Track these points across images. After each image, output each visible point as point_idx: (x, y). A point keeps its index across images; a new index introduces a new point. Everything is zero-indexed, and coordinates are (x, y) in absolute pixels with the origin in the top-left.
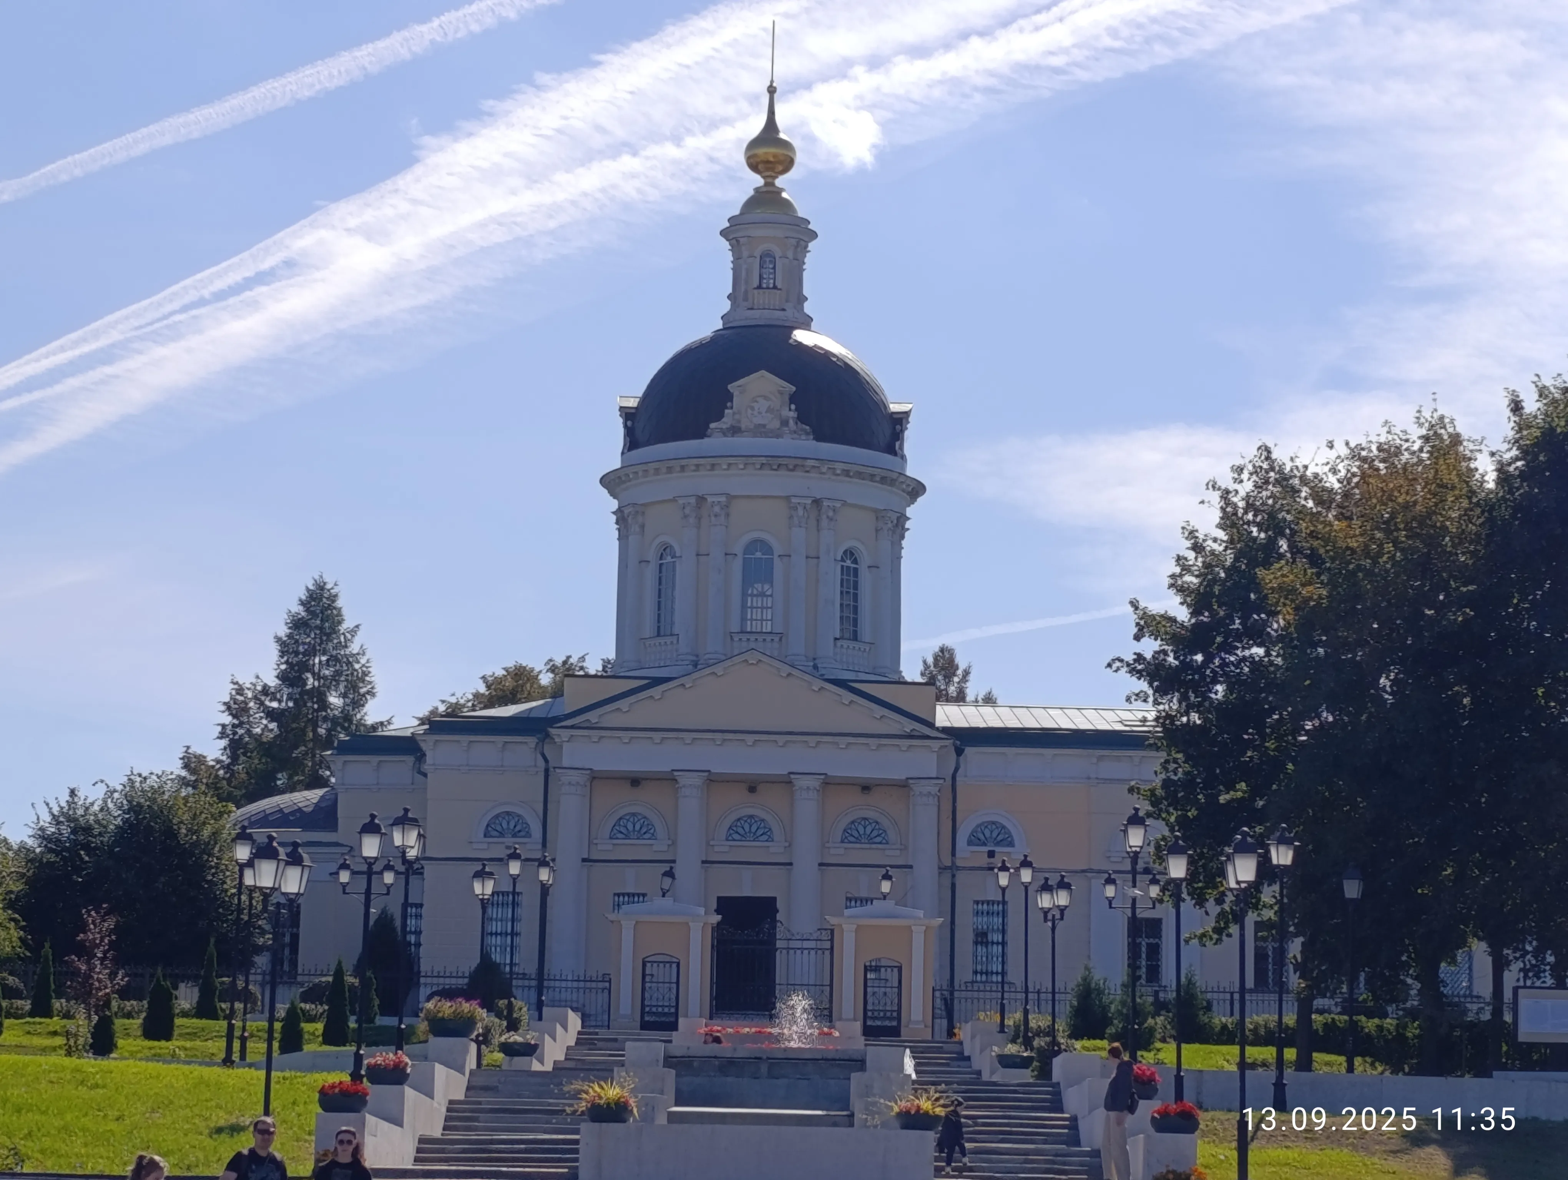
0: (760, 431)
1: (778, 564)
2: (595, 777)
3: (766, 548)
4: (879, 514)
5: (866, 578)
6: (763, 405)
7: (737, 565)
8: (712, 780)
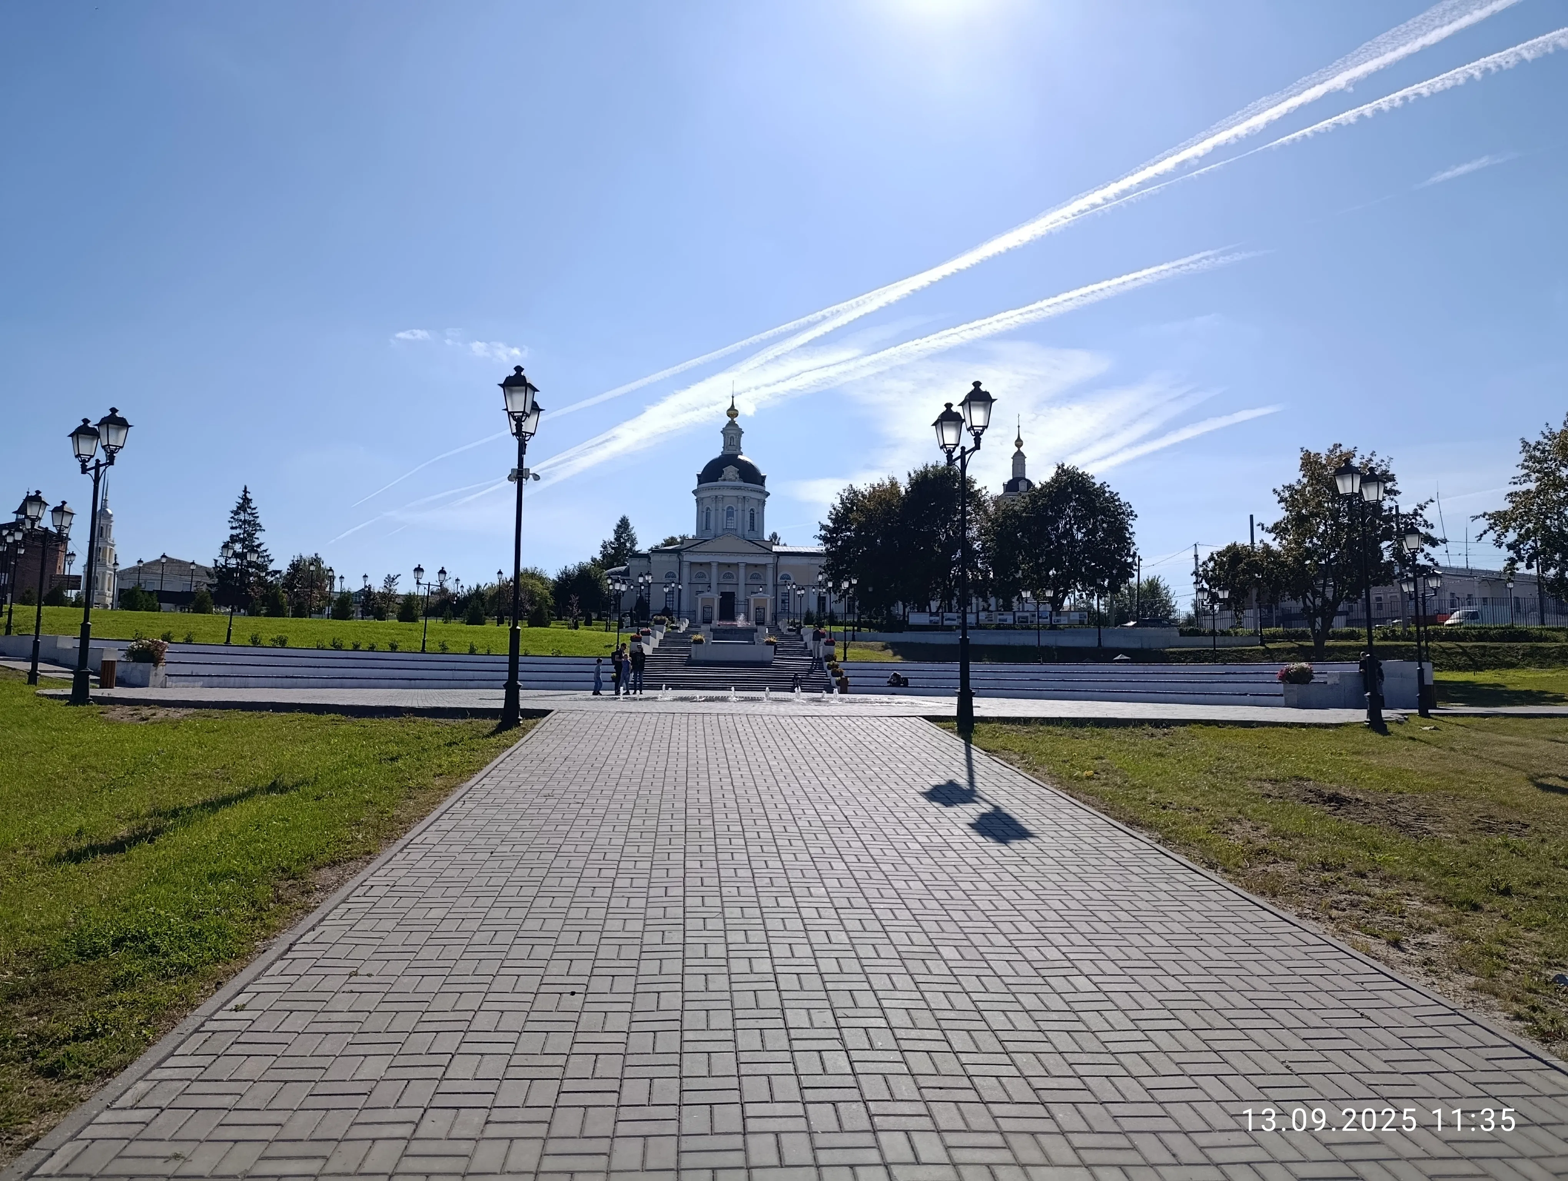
0: (731, 480)
1: (735, 512)
2: (691, 564)
3: (732, 508)
4: (759, 500)
5: (756, 516)
6: (731, 474)
7: (725, 513)
8: (719, 564)
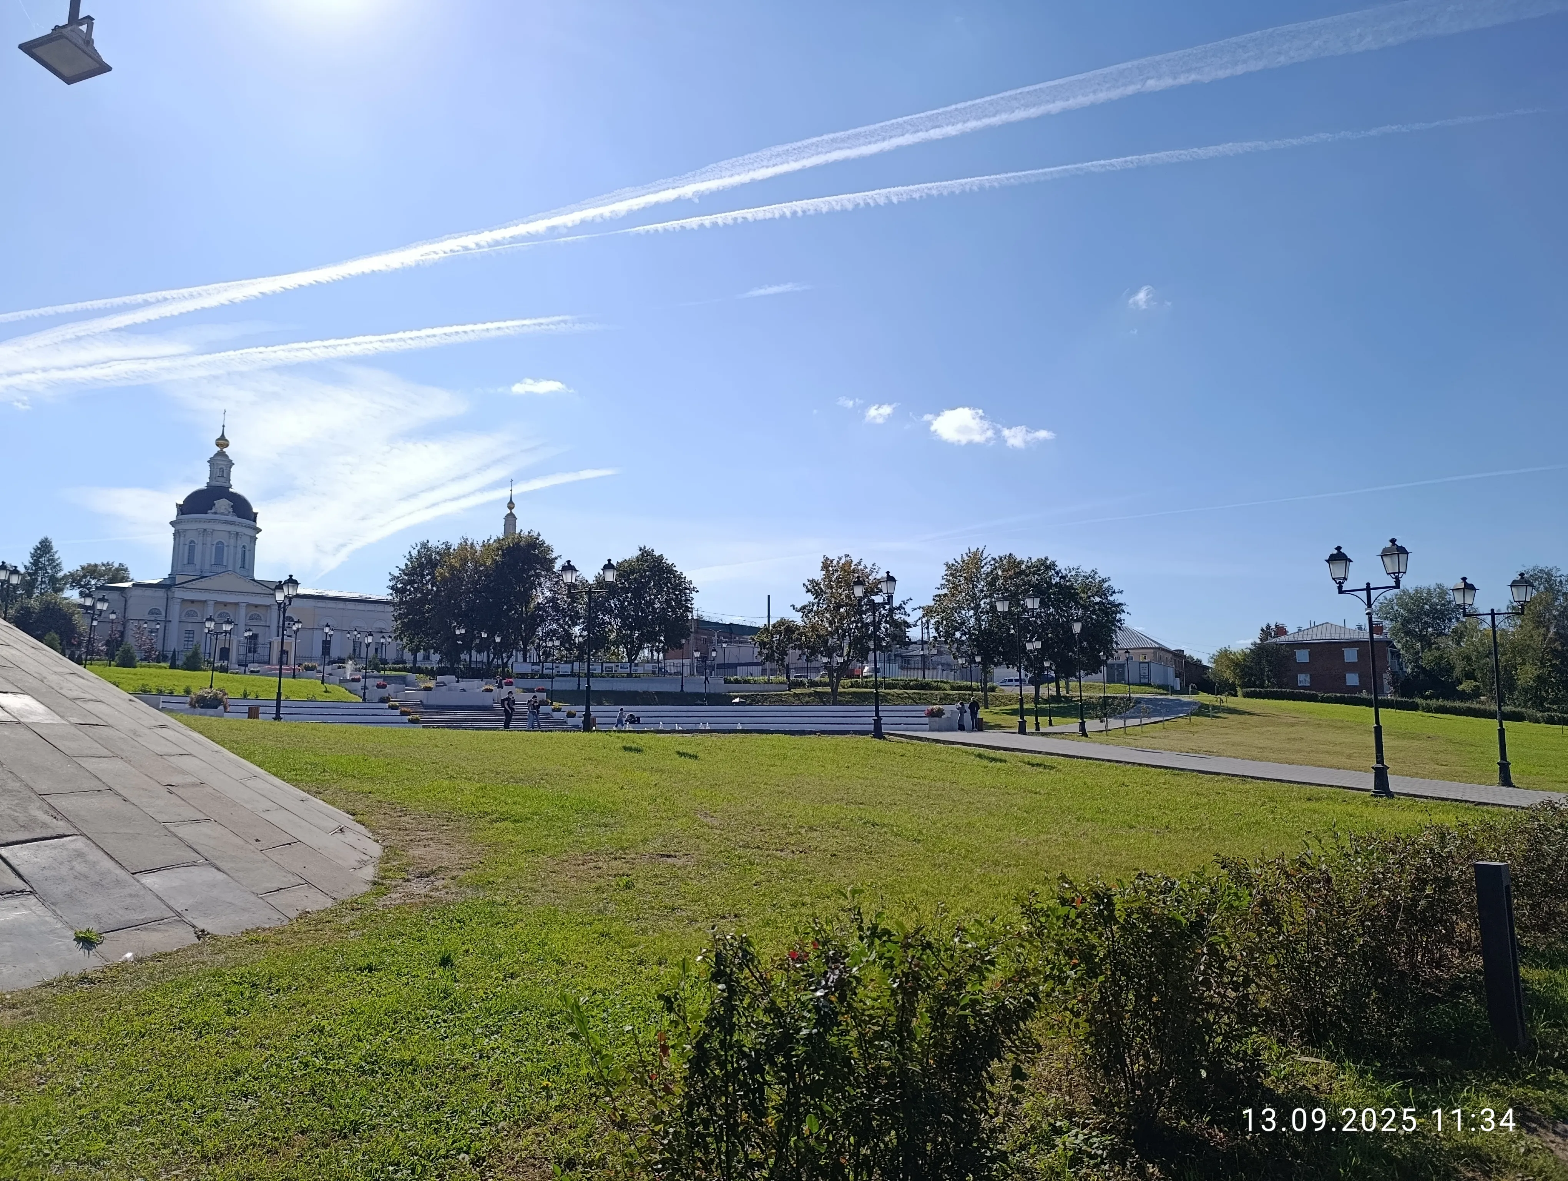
0: (222, 514)
1: (226, 549)
2: (184, 600)
3: (223, 544)
6: (223, 507)
7: (214, 548)
8: (217, 603)
